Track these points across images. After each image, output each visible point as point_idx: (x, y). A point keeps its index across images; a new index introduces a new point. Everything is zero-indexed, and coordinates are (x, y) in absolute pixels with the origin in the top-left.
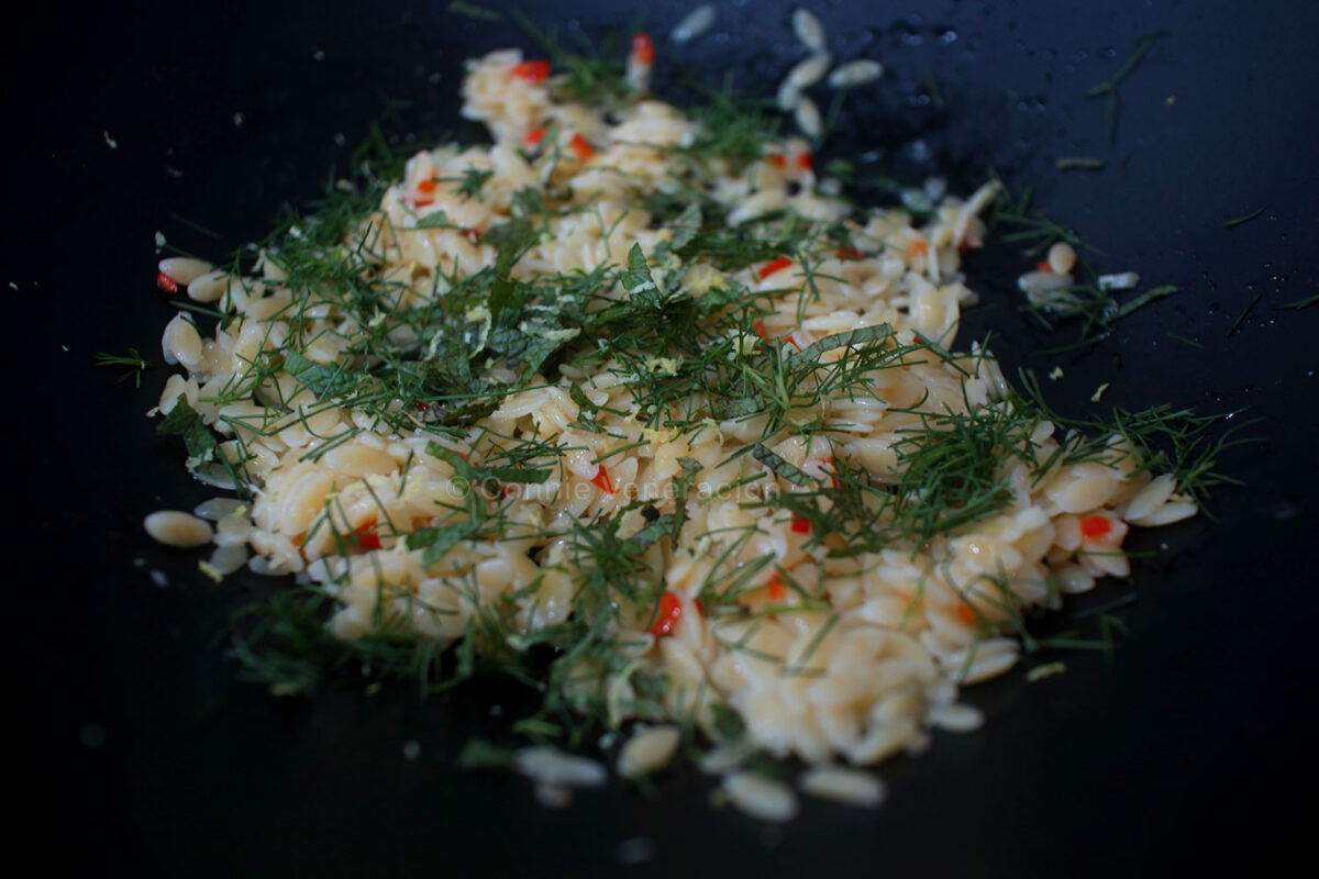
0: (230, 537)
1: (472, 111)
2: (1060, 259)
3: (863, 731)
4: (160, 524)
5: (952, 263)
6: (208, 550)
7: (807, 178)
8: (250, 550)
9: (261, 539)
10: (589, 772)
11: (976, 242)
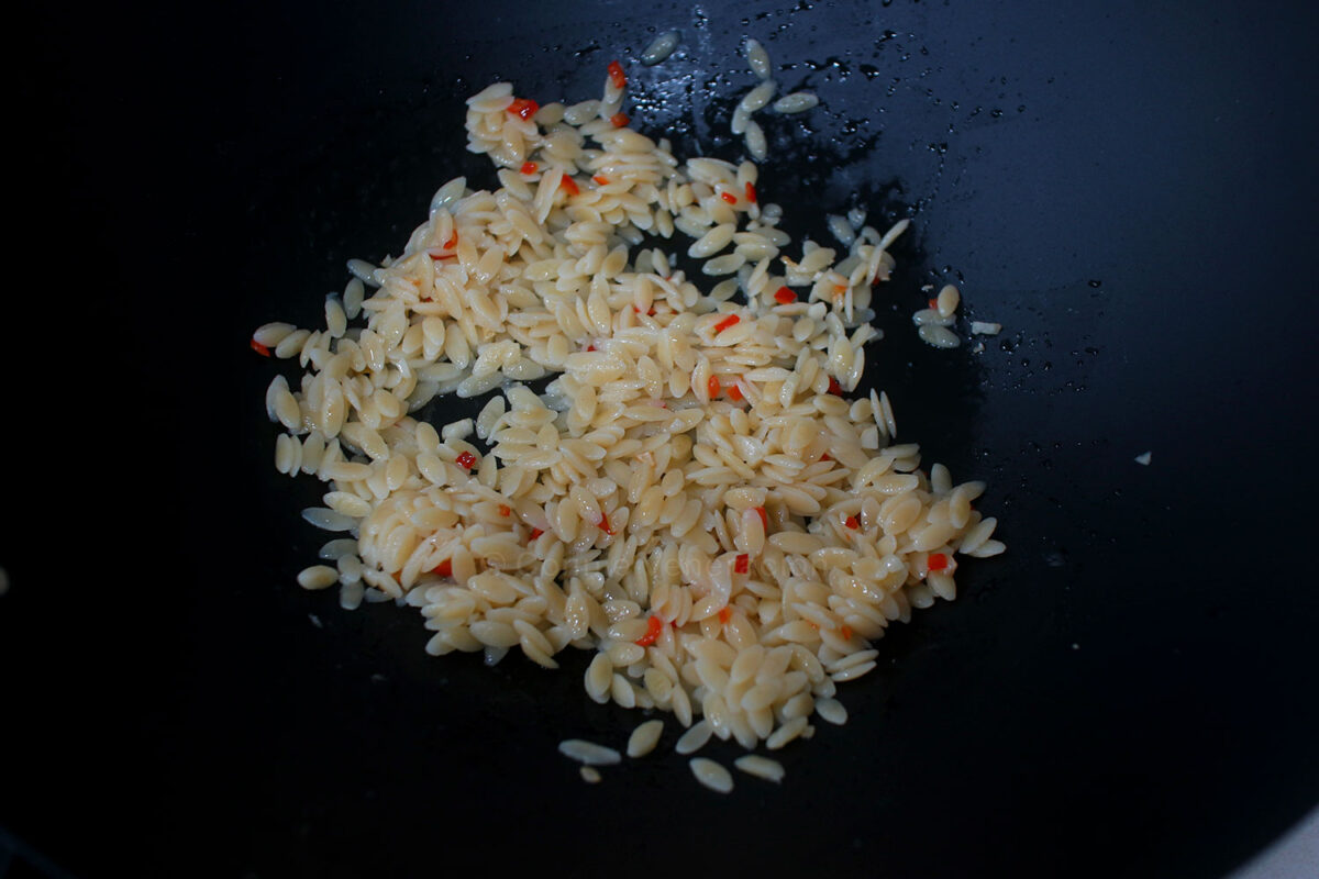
0: (349, 577)
1: (475, 147)
2: (946, 302)
3: (776, 727)
4: (308, 578)
5: (865, 300)
6: (337, 586)
7: (754, 210)
8: (364, 583)
9: (373, 577)
10: (611, 756)
11: (885, 278)
